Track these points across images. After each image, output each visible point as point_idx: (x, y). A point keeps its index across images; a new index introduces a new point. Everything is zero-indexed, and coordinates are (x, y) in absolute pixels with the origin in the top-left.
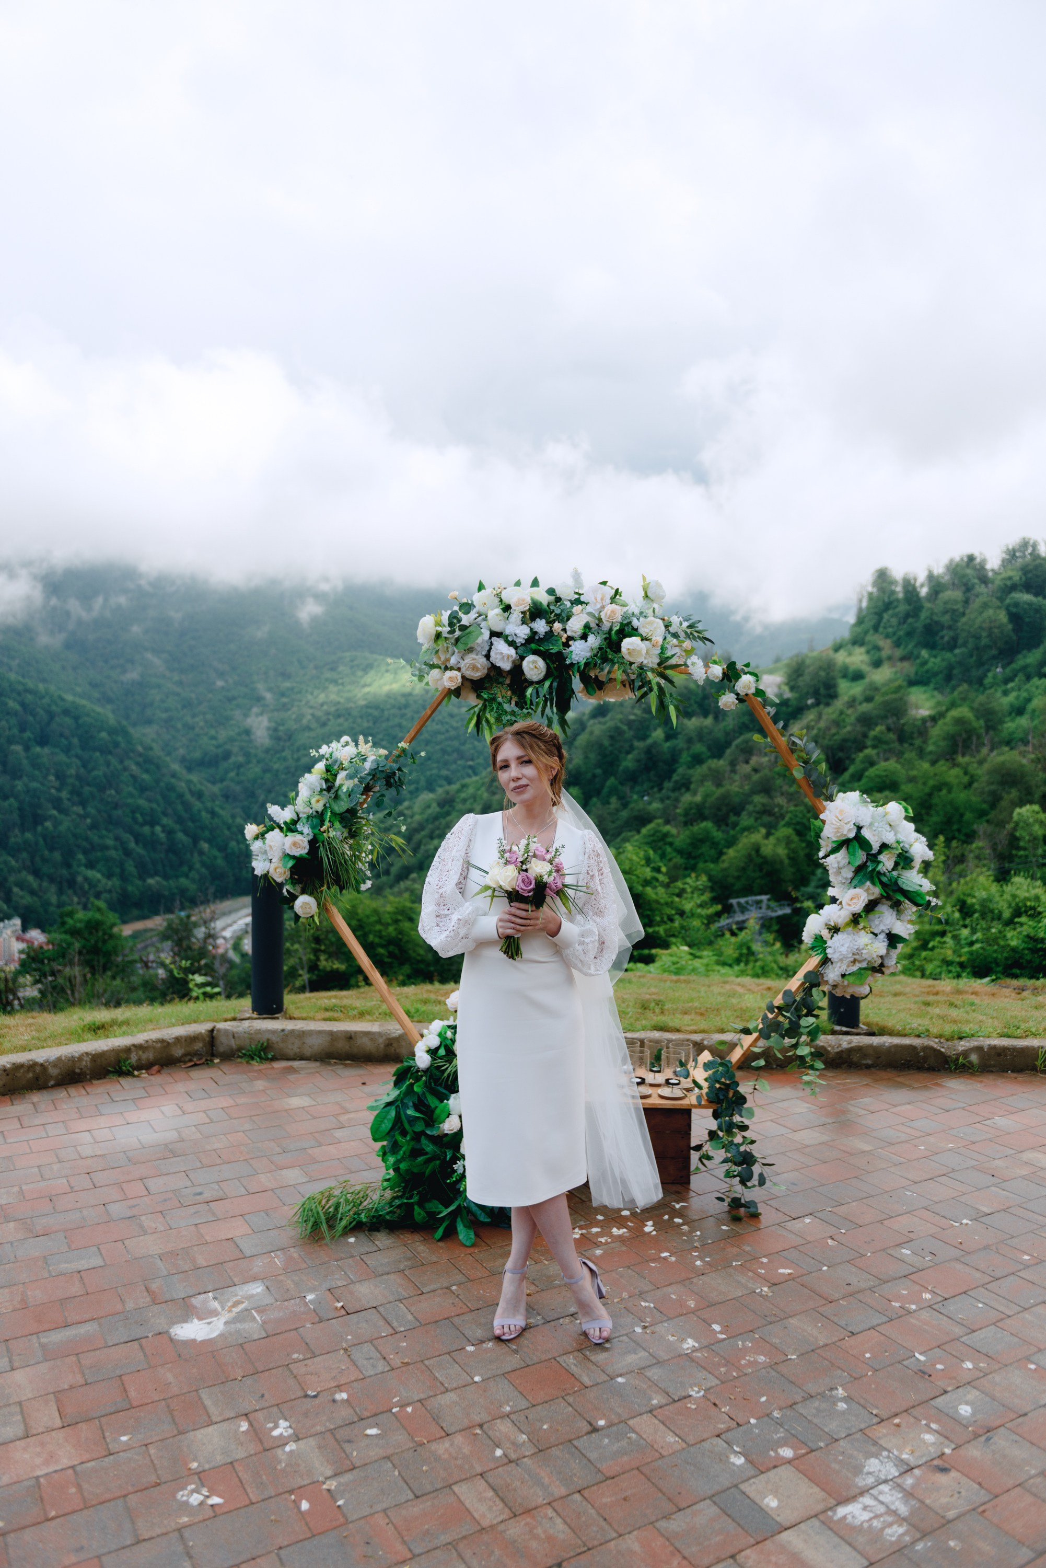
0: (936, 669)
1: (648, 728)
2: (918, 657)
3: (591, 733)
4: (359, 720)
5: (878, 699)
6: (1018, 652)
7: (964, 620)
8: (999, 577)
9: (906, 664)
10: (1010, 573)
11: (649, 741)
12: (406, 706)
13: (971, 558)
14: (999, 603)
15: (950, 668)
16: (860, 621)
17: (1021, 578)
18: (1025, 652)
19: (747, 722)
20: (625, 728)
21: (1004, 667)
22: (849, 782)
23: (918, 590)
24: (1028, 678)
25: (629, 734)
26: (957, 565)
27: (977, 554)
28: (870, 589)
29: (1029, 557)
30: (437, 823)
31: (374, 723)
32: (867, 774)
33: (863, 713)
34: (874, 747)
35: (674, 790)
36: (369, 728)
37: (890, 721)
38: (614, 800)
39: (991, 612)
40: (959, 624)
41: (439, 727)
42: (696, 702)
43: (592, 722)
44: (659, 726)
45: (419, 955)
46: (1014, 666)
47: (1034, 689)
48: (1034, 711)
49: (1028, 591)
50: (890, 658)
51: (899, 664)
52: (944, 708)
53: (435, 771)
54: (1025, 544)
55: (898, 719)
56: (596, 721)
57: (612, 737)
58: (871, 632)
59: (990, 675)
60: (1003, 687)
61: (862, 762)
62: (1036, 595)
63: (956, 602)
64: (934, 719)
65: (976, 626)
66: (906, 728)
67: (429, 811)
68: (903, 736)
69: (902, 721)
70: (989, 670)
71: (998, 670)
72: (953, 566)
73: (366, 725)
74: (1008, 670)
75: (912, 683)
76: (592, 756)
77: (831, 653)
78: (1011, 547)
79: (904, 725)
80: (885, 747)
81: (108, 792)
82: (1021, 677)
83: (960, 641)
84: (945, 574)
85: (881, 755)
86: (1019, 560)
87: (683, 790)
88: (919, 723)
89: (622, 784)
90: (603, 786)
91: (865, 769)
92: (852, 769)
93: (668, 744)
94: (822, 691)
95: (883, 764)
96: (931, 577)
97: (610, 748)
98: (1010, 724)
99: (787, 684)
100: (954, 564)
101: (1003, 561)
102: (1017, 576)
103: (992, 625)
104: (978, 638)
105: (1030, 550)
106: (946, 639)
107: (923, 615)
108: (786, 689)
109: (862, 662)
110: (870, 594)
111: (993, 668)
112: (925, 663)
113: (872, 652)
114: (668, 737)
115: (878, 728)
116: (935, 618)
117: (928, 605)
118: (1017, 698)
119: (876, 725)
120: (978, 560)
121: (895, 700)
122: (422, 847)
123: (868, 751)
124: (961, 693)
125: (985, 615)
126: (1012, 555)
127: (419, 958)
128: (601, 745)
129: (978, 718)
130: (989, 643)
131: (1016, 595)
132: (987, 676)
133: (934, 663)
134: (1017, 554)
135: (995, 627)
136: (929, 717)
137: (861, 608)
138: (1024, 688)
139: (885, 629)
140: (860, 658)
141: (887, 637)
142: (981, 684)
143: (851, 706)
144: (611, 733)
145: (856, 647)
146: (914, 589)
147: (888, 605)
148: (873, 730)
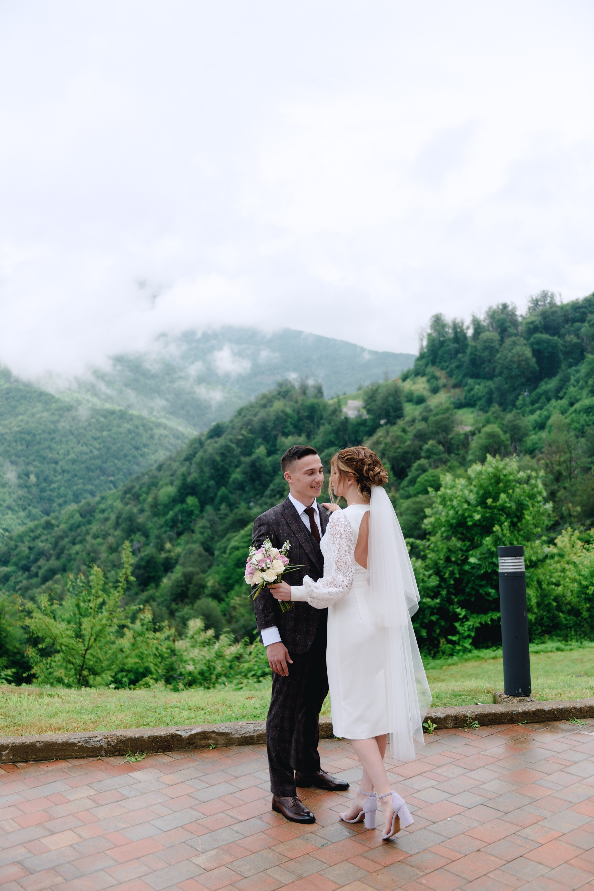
0: (480, 394)
1: (253, 446)
2: (466, 385)
3: (206, 452)
4: (14, 444)
5: (432, 419)
6: (541, 379)
7: (499, 355)
8: (525, 321)
9: (457, 391)
10: (533, 319)
11: (254, 456)
12: (55, 431)
13: (505, 306)
14: (525, 342)
15: (490, 393)
16: (422, 356)
17: (540, 322)
18: (546, 380)
19: (333, 439)
20: (234, 446)
21: (530, 392)
22: (407, 486)
23: (465, 331)
24: (549, 400)
25: (237, 451)
26: (494, 312)
27: (509, 303)
28: (429, 331)
29: (548, 305)
30: (79, 530)
31: (27, 446)
32: (419, 479)
33: (419, 430)
34: (428, 457)
35: (271, 496)
36: (22, 450)
37: (441, 436)
38: (223, 506)
39: (518, 348)
40: (496, 358)
41: (85, 449)
42: (292, 424)
43: (209, 441)
44: (262, 444)
45: (15, 647)
46: (537, 391)
47: (552, 409)
49: (546, 333)
50: (445, 386)
51: (451, 390)
52: (481, 425)
53: (79, 486)
54: (544, 296)
55: (447, 434)
56: (212, 440)
57: (223, 454)
58: (430, 365)
59: (520, 398)
60: (530, 408)
61: (417, 470)
62: (553, 335)
63: (492, 341)
64: (473, 434)
65: (508, 360)
66: (453, 441)
67: (72, 521)
68: (449, 448)
69: (450, 436)
70: (519, 394)
71: (525, 394)
72: (491, 313)
73: (20, 448)
74: (534, 394)
75: (460, 406)
76: (207, 469)
77: (400, 382)
78: (534, 298)
79: (452, 439)
80: (435, 457)
82: (543, 399)
83: (497, 371)
84: (485, 319)
85: (432, 464)
86: (540, 308)
87: (278, 496)
88: (462, 437)
89: (231, 492)
90: (216, 495)
91: (418, 476)
92: (410, 475)
93: (270, 459)
94: (392, 414)
95: (431, 471)
96: (474, 321)
97: (221, 463)
98: (533, 437)
99: (365, 407)
100: (492, 310)
101: (529, 309)
102: (537, 319)
103: (521, 358)
104: (510, 369)
105: (549, 300)
106: (487, 370)
107: (469, 351)
108: (364, 412)
109: (424, 389)
110: (429, 335)
111: (522, 393)
112: (472, 389)
113: (431, 381)
114: (270, 453)
115: (431, 442)
116: (478, 353)
117: (472, 343)
118: (540, 416)
119: (429, 439)
120: (510, 308)
121: (444, 419)
122: (66, 552)
124: (494, 413)
125: (514, 351)
126: (535, 304)
127: (15, 650)
128: (214, 461)
129: (505, 432)
130: (519, 373)
131: (538, 335)
132: (518, 399)
133: (478, 389)
134: (540, 303)
135: (522, 360)
136: (470, 432)
137: (422, 346)
138: (545, 408)
139: (440, 362)
140: (423, 386)
141: (442, 369)
142: (514, 406)
143: (412, 425)
144: (222, 451)
145: (419, 377)
146: (462, 331)
147: (442, 344)
148: (427, 443)
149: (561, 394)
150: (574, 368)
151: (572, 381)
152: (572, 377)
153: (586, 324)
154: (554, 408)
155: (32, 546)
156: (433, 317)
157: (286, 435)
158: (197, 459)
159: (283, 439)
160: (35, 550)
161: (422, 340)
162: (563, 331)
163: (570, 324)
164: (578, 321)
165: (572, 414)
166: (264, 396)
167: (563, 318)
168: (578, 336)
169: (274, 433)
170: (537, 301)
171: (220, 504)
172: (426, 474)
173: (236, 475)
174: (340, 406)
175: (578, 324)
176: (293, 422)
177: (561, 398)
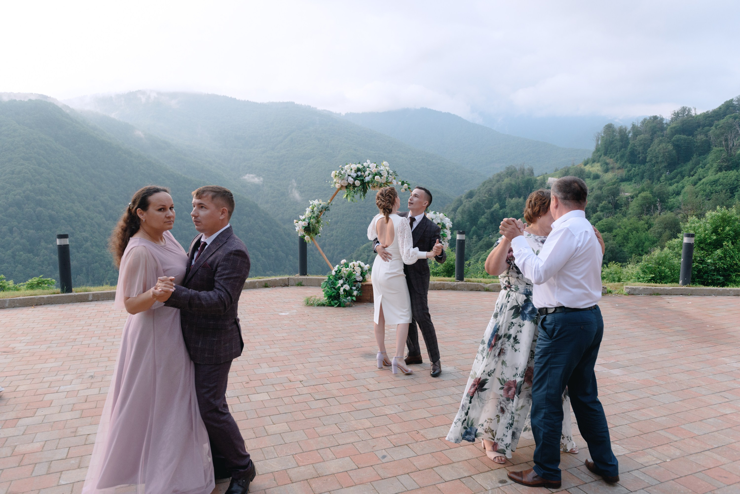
0: (635, 173)
1: (492, 204)
2: (626, 167)
3: (465, 206)
6: (679, 164)
7: (649, 149)
8: (670, 127)
9: (620, 171)
10: (676, 125)
11: (492, 209)
13: (656, 117)
14: (669, 140)
15: (644, 172)
16: (597, 150)
17: (680, 127)
18: (682, 164)
20: (481, 203)
21: (671, 172)
23: (628, 134)
24: (683, 177)
25: (483, 206)
26: (648, 121)
27: (658, 116)
28: (603, 135)
29: (686, 116)
33: (596, 195)
34: (602, 211)
37: (610, 198)
38: (474, 237)
39: (664, 144)
40: (648, 151)
43: (465, 200)
44: (497, 202)
46: (675, 171)
47: (686, 182)
48: (685, 193)
49: (684, 135)
50: (612, 168)
51: (617, 171)
52: (638, 192)
54: (684, 109)
55: (614, 198)
56: (468, 200)
57: (474, 208)
58: (603, 156)
59: (663, 175)
60: (670, 182)
61: (595, 219)
62: (689, 135)
63: (646, 140)
64: (632, 197)
65: (656, 152)
66: (618, 202)
68: (617, 206)
69: (616, 199)
70: (663, 173)
71: (667, 173)
72: (646, 122)
74: (673, 173)
75: (623, 180)
76: (465, 216)
77: (583, 166)
78: (676, 112)
79: (617, 200)
80: (607, 211)
81: (250, 234)
82: (679, 176)
83: (648, 159)
84: (641, 126)
85: (605, 215)
86: (681, 118)
88: (625, 199)
89: (479, 229)
90: (470, 230)
93: (501, 211)
95: (605, 219)
96: (634, 127)
97: (474, 213)
98: (672, 199)
100: (646, 120)
101: (672, 119)
102: (678, 126)
104: (657, 157)
105: (687, 113)
106: (641, 158)
107: (629, 146)
109: (598, 170)
110: (603, 137)
111: (665, 172)
112: (630, 170)
113: (604, 165)
114: (501, 208)
115: (604, 202)
116: (636, 148)
117: (631, 142)
118: (677, 187)
119: (603, 200)
120: (659, 118)
121: (614, 188)
123: (598, 213)
124: (646, 184)
125: (662, 146)
126: (677, 115)
128: (470, 211)
129: (655, 197)
130: (664, 160)
131: (677, 136)
132: (662, 176)
133: (634, 170)
134: (680, 115)
135: (666, 152)
136: (630, 196)
137: (598, 144)
138: (681, 181)
139: (610, 154)
140: (598, 168)
141: (611, 158)
142: (659, 180)
143: (591, 192)
144: (474, 206)
145: (595, 163)
146: (625, 134)
147: (611, 143)
148: (602, 203)
149: (692, 173)
150: (703, 156)
151: (701, 165)
152: (701, 162)
153: (713, 128)
154: (688, 181)
155: (369, 254)
156: (606, 126)
157: (511, 197)
158: (460, 209)
159: (510, 200)
160: (370, 257)
161: (598, 141)
162: (696, 133)
163: (701, 128)
164: (708, 126)
165: (700, 185)
166: (499, 175)
167: (697, 124)
168: (707, 136)
169: (504, 196)
170: (678, 113)
171: (473, 235)
172: (601, 221)
173: (483, 220)
174: (544, 180)
175: (707, 128)
176: (516, 190)
177: (692, 176)
